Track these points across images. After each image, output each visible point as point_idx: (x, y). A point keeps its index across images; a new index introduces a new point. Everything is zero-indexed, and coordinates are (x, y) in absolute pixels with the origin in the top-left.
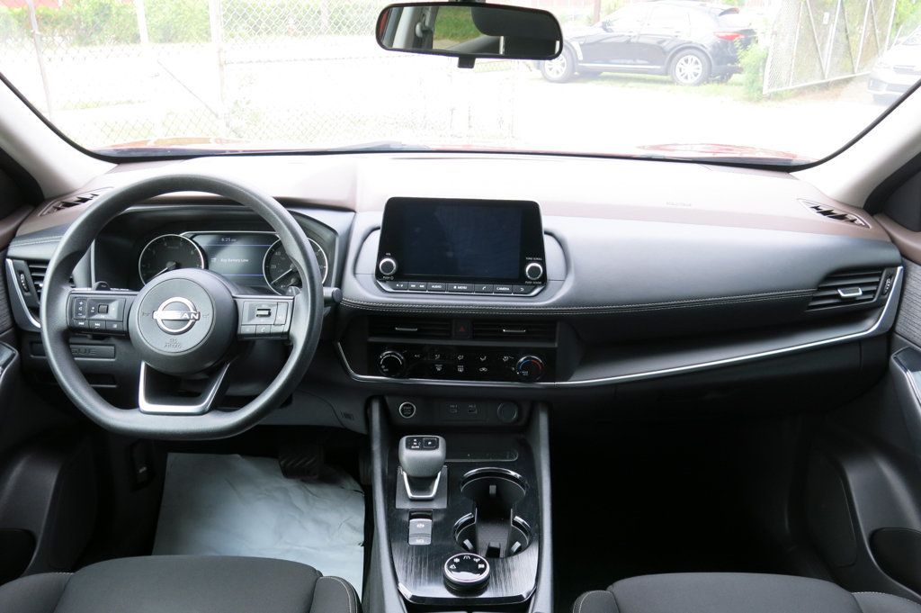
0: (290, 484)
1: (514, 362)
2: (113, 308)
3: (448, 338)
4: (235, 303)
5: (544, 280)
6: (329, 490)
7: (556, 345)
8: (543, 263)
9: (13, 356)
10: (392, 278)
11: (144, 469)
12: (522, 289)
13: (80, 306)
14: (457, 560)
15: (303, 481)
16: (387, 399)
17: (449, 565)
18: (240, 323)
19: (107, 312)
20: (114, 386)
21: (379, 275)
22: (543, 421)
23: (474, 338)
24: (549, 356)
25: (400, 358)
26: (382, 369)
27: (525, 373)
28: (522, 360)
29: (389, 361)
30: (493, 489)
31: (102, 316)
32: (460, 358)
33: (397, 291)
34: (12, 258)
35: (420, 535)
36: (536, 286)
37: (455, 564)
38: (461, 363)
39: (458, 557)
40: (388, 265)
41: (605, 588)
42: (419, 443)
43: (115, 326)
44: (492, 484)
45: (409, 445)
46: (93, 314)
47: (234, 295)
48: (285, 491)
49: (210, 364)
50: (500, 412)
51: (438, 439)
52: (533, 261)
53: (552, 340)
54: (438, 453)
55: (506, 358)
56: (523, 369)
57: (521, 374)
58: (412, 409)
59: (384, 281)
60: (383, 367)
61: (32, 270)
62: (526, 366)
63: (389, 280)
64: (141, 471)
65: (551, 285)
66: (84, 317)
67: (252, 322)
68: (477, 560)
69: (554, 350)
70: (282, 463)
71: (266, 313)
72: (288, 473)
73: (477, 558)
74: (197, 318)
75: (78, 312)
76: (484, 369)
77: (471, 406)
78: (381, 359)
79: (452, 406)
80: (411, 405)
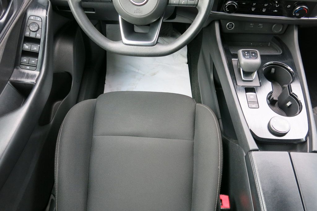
1: (293, 8)
16: (221, 21)
20: (94, 12)
26: (226, 10)
27: (297, 15)
28: (298, 8)
30: (273, 70)
32: (266, 5)
35: (253, 103)
38: (265, 7)
42: (249, 54)
44: (273, 68)
45: (244, 55)
50: (274, 28)
51: (257, 52)
54: (258, 61)
55: (289, 7)
56: (297, 13)
57: (295, 15)
58: (233, 25)
62: (299, 11)
76: (276, 11)
77: (260, 24)
78: (226, 5)
79: (252, 24)
80: (232, 24)
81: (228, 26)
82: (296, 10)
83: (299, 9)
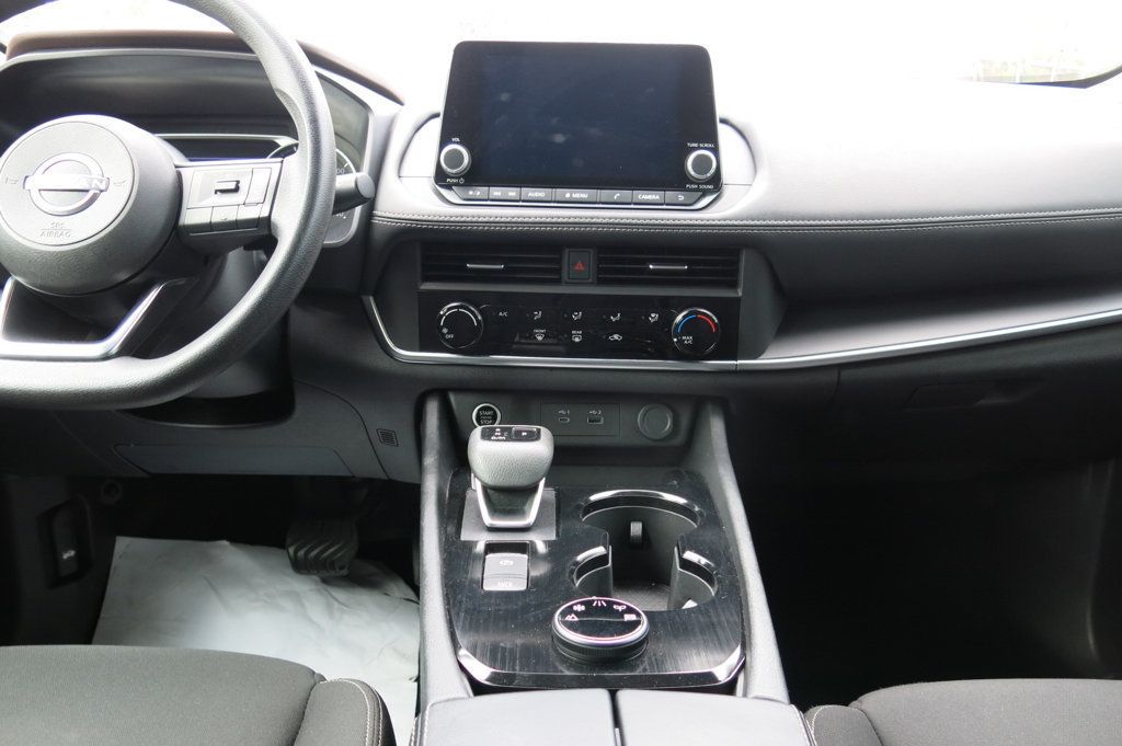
0: (304, 586)
1: (667, 320)
3: (558, 282)
4: (179, 175)
5: (716, 183)
6: (365, 597)
7: (740, 294)
8: (716, 151)
10: (462, 181)
11: (72, 553)
12: (681, 198)
14: (580, 608)
15: (325, 581)
16: (452, 397)
17: (564, 614)
18: (184, 205)
21: (441, 177)
22: (717, 429)
23: (601, 282)
24: (727, 310)
25: (475, 316)
26: (443, 335)
27: (688, 340)
28: (679, 318)
29: (456, 320)
30: (636, 528)
32: (576, 316)
33: (471, 202)
35: (507, 576)
36: (705, 193)
37: (577, 613)
38: (577, 325)
39: (582, 603)
40: (454, 158)
41: (846, 704)
42: (506, 434)
44: (635, 520)
45: (487, 435)
47: (178, 163)
48: (296, 597)
49: (122, 276)
50: (643, 420)
51: (539, 431)
52: (699, 148)
53: (733, 285)
54: (540, 449)
55: (654, 317)
56: (683, 334)
57: (681, 342)
58: (495, 415)
59: (449, 187)
60: (445, 331)
62: (689, 326)
63: (457, 185)
64: (65, 556)
65: (727, 192)
67: (204, 203)
68: (620, 608)
69: (738, 300)
70: (291, 550)
71: (232, 186)
72: (300, 567)
73: (620, 604)
74: (103, 187)
76: (616, 337)
77: (594, 412)
78: (442, 316)
79: (564, 412)
80: (491, 409)
81: (478, 416)
82: (677, 325)
83: (684, 317)
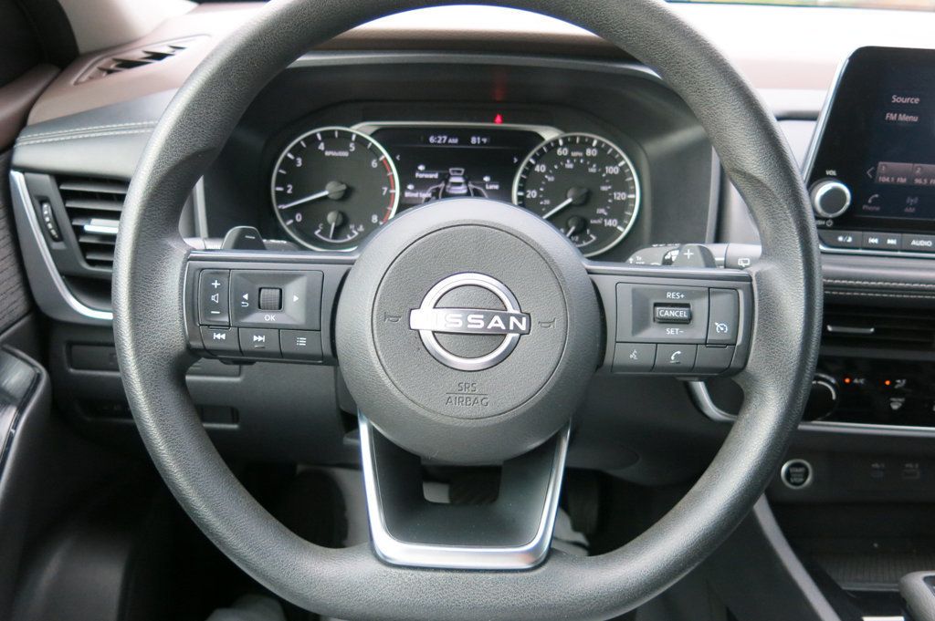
2: (294, 295)
4: (595, 287)
9: (37, 379)
10: (830, 223)
13: (214, 291)
18: (612, 338)
19: (280, 307)
25: (834, 388)
31: (270, 318)
33: (840, 250)
34: (24, 170)
40: (834, 198)
43: (302, 342)
46: (248, 312)
47: (587, 266)
58: (807, 471)
61: (66, 196)
63: (823, 227)
66: (226, 319)
67: (643, 337)
71: (682, 313)
74: (523, 327)
75: (210, 306)
77: (911, 465)
79: (876, 466)
80: (803, 465)
81: (788, 474)
